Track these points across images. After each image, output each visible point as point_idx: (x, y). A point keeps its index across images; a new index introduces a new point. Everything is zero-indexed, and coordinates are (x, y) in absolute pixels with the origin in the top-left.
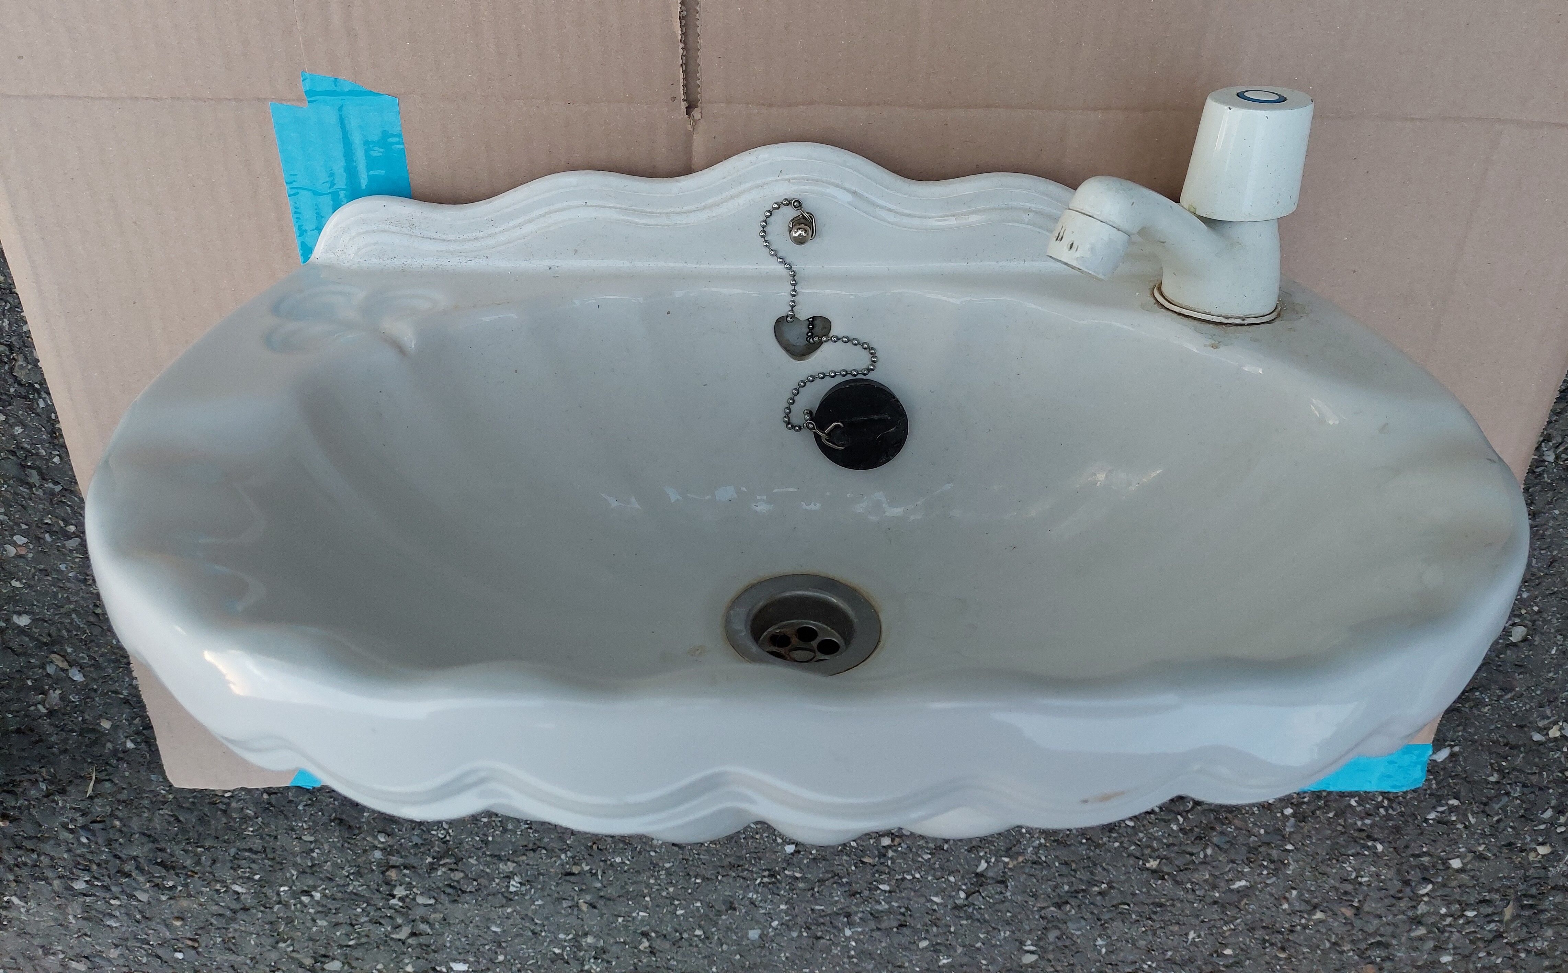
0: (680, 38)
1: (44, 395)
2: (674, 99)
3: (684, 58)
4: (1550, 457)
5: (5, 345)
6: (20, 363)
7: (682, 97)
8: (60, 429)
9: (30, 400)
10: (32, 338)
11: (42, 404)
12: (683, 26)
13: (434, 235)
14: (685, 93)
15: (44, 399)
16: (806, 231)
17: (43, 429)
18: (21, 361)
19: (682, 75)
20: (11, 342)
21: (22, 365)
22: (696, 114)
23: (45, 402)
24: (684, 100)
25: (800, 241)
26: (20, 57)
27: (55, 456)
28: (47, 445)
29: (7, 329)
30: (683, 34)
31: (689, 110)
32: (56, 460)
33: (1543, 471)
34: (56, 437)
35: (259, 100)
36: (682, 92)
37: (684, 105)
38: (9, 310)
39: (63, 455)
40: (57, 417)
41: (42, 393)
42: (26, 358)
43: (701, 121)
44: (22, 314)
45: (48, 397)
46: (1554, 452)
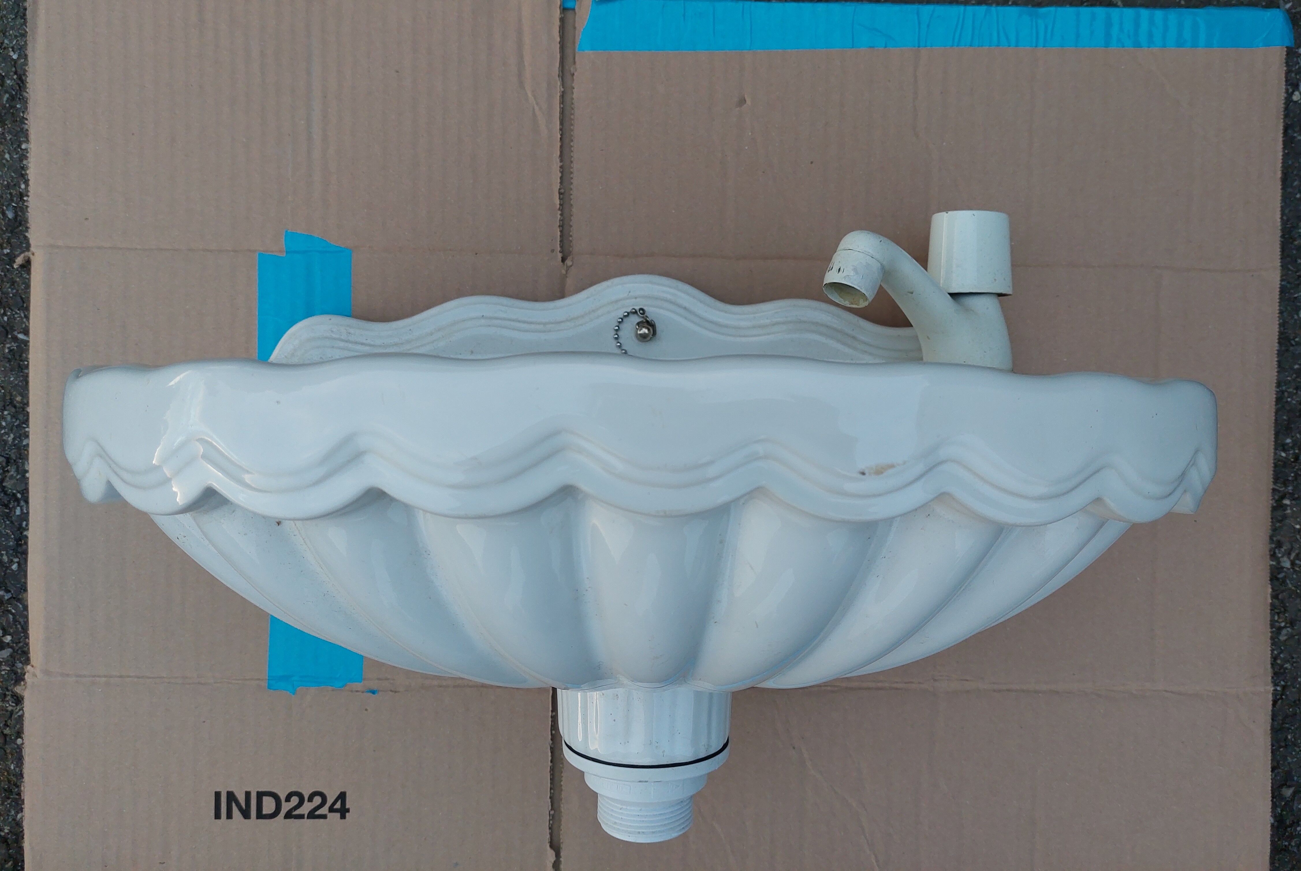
0: (558, 206)
1: (22, 503)
2: (553, 251)
3: (561, 222)
4: (1287, 564)
5: (5, 457)
6: (12, 473)
7: (559, 249)
8: (26, 537)
9: (10, 509)
10: (28, 452)
11: (18, 512)
12: (561, 199)
13: (365, 341)
14: (561, 247)
15: (21, 507)
16: (649, 330)
17: (13, 536)
18: (13, 472)
19: (559, 233)
20: (10, 455)
21: (12, 475)
22: (568, 262)
23: (22, 510)
24: (560, 252)
25: (643, 337)
26: (86, 219)
27: (14, 563)
28: (11, 552)
29: (10, 443)
30: (560, 204)
31: (563, 260)
32: (14, 567)
33: (1285, 577)
34: (21, 545)
35: (250, 251)
36: (559, 246)
37: (560, 256)
38: (17, 426)
39: (22, 562)
40: (27, 525)
41: (22, 502)
42: (17, 471)
43: (572, 267)
44: (27, 429)
45: (25, 506)
46: (1289, 558)
